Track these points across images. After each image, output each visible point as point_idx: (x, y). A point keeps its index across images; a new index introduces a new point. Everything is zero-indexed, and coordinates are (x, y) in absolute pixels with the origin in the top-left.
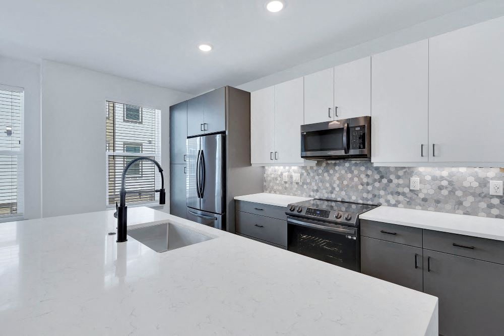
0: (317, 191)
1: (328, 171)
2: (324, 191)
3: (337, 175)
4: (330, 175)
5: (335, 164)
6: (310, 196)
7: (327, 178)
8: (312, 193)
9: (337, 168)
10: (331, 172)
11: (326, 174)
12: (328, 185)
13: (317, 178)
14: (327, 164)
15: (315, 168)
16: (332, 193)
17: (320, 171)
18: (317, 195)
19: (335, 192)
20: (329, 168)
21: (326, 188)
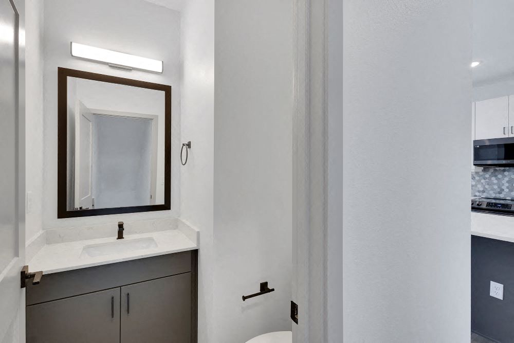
0: (483, 192)
1: (496, 176)
2: (491, 192)
3: (506, 179)
4: (498, 179)
5: (504, 171)
6: (475, 196)
7: (495, 181)
8: (477, 194)
9: (506, 173)
10: (500, 176)
11: (493, 178)
12: (496, 187)
13: (483, 181)
14: (496, 170)
15: (481, 173)
16: (500, 193)
17: (487, 176)
18: (483, 195)
19: (503, 193)
20: (497, 173)
21: (493, 189)
